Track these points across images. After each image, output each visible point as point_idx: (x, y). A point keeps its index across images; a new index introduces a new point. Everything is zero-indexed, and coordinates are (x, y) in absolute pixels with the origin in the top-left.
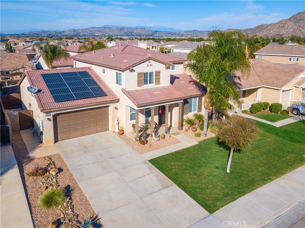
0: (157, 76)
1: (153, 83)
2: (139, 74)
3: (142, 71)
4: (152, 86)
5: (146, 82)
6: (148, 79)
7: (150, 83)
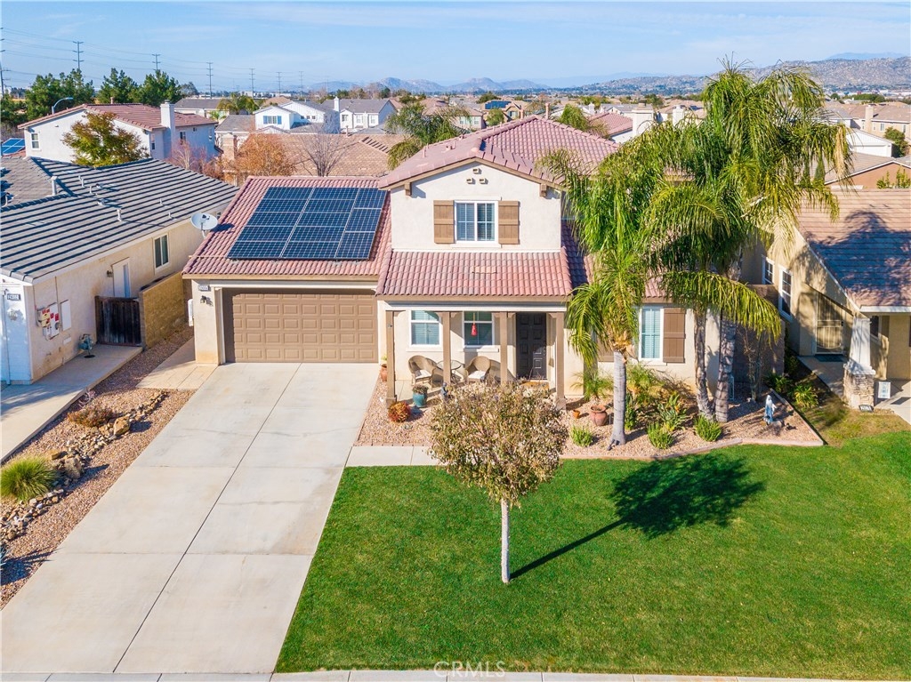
0: (508, 216)
1: (490, 237)
2: (438, 205)
3: (451, 199)
4: (491, 246)
5: (464, 232)
6: (473, 224)
7: (480, 236)
